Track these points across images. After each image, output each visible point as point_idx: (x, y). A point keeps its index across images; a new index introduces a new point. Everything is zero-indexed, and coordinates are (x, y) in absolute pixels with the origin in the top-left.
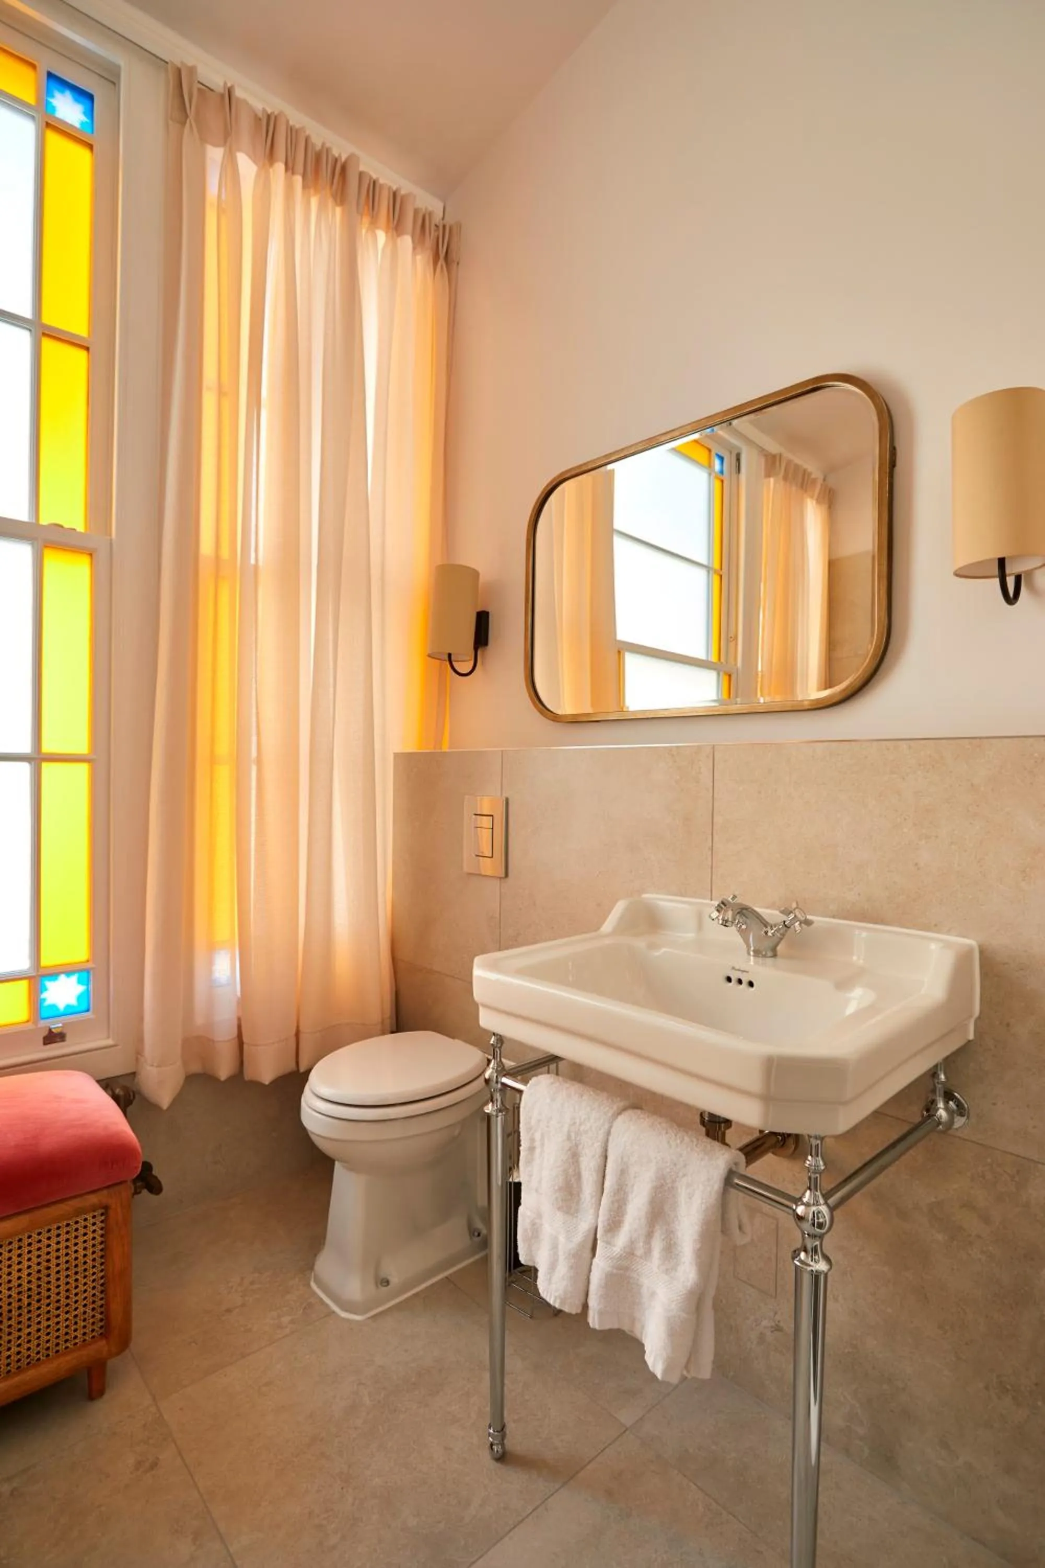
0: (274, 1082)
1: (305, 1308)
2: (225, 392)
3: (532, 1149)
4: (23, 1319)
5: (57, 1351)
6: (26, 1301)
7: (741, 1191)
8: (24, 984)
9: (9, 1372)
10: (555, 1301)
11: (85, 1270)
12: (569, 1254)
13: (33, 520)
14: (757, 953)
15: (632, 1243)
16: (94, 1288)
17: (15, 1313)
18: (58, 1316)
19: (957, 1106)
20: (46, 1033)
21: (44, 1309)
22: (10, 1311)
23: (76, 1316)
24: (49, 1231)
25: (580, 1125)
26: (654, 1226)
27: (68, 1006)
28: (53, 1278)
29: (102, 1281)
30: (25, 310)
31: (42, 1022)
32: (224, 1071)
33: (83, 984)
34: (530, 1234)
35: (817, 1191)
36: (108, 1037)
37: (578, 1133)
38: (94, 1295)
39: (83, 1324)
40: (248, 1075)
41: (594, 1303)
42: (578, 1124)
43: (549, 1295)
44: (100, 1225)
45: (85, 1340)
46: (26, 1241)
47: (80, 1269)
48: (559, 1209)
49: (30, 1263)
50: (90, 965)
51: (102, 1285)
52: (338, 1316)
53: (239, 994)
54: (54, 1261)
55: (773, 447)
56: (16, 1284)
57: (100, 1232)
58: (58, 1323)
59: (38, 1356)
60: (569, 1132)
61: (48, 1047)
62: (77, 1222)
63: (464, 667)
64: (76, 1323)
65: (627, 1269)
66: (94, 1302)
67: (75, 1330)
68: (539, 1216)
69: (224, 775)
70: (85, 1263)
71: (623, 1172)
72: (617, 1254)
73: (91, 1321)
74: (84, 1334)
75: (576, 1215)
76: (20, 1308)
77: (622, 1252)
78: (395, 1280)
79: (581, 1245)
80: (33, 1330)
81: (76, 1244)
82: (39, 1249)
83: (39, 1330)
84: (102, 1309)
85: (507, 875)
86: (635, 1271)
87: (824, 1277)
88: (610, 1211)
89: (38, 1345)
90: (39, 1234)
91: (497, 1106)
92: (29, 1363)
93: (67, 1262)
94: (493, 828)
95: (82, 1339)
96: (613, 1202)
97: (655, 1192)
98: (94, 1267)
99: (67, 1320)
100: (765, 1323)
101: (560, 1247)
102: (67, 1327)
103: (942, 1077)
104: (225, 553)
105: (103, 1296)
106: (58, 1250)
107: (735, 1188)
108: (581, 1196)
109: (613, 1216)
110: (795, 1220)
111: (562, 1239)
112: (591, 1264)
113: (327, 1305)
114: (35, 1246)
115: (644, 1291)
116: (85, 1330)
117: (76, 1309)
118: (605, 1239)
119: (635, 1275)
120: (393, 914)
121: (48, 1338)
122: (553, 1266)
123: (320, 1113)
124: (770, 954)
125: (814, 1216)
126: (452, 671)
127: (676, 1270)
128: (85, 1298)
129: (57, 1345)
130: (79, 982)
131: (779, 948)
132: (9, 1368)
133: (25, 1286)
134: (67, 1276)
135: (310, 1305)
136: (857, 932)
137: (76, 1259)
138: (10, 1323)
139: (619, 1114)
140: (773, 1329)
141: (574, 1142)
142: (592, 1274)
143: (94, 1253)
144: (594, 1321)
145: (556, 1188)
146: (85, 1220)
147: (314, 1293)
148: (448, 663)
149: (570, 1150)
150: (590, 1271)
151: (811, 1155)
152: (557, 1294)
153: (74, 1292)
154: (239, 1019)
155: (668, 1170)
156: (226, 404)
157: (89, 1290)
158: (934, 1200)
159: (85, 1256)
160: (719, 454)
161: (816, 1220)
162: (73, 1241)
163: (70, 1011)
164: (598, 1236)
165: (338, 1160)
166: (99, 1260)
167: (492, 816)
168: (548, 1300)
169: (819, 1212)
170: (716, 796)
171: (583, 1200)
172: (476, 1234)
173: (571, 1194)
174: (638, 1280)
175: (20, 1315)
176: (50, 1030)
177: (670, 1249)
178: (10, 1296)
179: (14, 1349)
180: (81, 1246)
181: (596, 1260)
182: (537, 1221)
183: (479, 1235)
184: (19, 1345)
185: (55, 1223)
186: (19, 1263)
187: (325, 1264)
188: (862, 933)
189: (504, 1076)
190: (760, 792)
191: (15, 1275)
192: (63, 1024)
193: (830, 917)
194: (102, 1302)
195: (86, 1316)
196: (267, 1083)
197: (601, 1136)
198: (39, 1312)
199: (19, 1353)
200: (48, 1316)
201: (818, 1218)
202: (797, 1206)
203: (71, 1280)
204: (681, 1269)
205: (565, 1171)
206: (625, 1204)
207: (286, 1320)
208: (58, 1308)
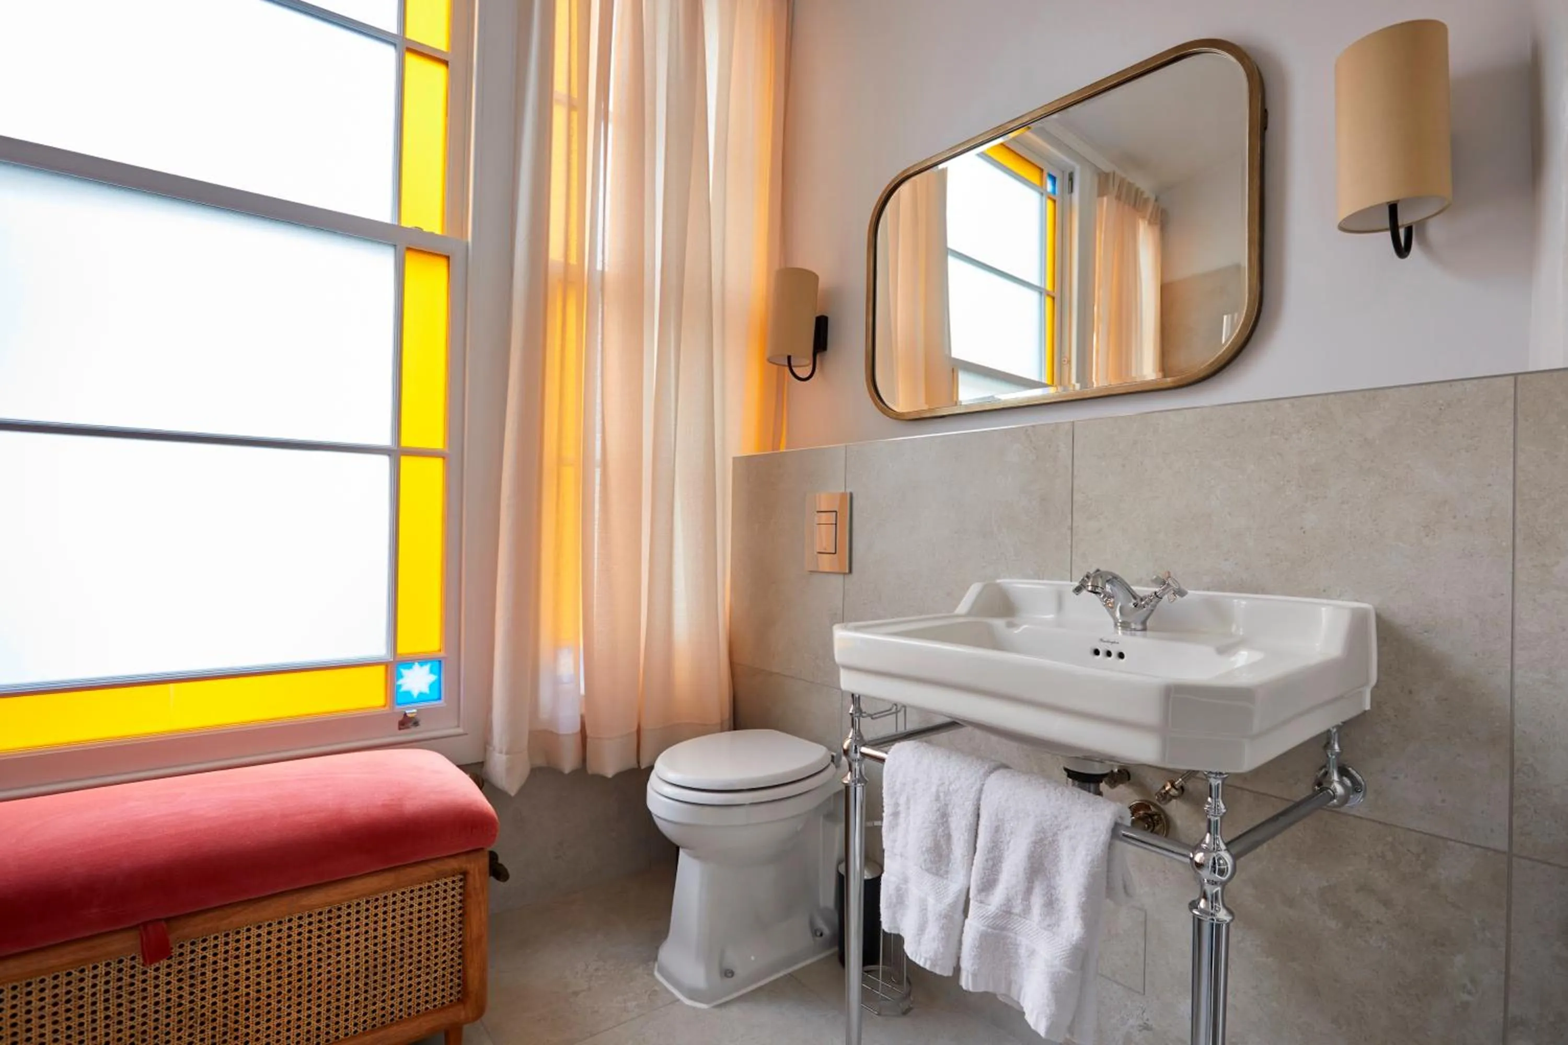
0: (618, 776)
1: (649, 995)
2: (576, 105)
3: (896, 814)
4: (388, 975)
5: (418, 1011)
6: (390, 958)
7: (1129, 843)
8: (381, 669)
9: (374, 1026)
10: (925, 963)
11: (445, 934)
12: (940, 915)
13: (395, 221)
14: (1125, 626)
15: (1008, 901)
16: (452, 952)
17: (380, 969)
18: (419, 976)
19: (1352, 782)
20: (401, 718)
21: (407, 968)
22: (376, 966)
23: (436, 978)
24: (412, 891)
25: (950, 784)
26: (1033, 882)
27: (421, 694)
28: (415, 938)
29: (460, 946)
30: (391, 27)
31: (398, 707)
32: (568, 764)
33: (434, 674)
34: (894, 900)
35: (1217, 834)
36: (458, 726)
37: (947, 793)
38: (452, 959)
39: (442, 987)
40: (592, 768)
41: (967, 964)
42: (947, 783)
43: (918, 957)
44: (458, 890)
45: (443, 1003)
46: (391, 900)
47: (440, 932)
48: (928, 870)
49: (394, 921)
50: (442, 654)
51: (460, 950)
52: (682, 1004)
53: (582, 691)
54: (416, 922)
55: (1106, 167)
56: (382, 941)
57: (459, 898)
58: (419, 983)
59: (401, 1014)
60: (938, 792)
61: (402, 731)
62: (437, 886)
63: (803, 372)
64: (435, 985)
65: (1003, 928)
66: (452, 966)
67: (435, 992)
68: (906, 880)
69: (569, 474)
70: (445, 927)
71: (997, 830)
72: (992, 913)
73: (450, 985)
74: (443, 997)
75: (945, 876)
76: (384, 964)
77: (997, 911)
78: (740, 972)
79: (953, 906)
80: (396, 987)
81: (436, 907)
82: (403, 908)
83: (401, 988)
84: (460, 975)
85: (850, 571)
86: (1013, 930)
87: (1226, 928)
88: (984, 869)
89: (401, 1003)
90: (403, 893)
91: (855, 776)
92: (392, 1020)
93: (428, 924)
94: (836, 524)
95: (441, 1002)
96: (987, 860)
97: (1034, 847)
98: (453, 931)
99: (427, 981)
100: (1131, 1022)
101: (930, 908)
102: (427, 988)
103: (1336, 747)
104: (573, 260)
105: (460, 961)
106: (420, 911)
107: (1121, 840)
108: (952, 857)
109: (987, 874)
110: (1194, 869)
111: (931, 901)
112: (963, 926)
113: (672, 994)
114: (399, 905)
115: (1023, 951)
116: (443, 994)
117: (436, 971)
118: (979, 899)
119: (1012, 935)
120: (730, 618)
121: (410, 997)
122: (922, 929)
123: (666, 797)
124: (1139, 627)
125: (1214, 863)
126: (790, 374)
127: (1059, 926)
128: (444, 962)
129: (418, 1005)
130: (431, 672)
131: (1148, 623)
132: (374, 1022)
133: (390, 944)
134: (428, 938)
135: (655, 992)
136: (1236, 601)
137: (437, 921)
138: (375, 978)
139: (991, 772)
140: (1141, 1028)
141: (943, 803)
142: (964, 935)
143: (453, 917)
144: (966, 982)
145: (924, 849)
146: (446, 884)
147: (658, 982)
148: (787, 369)
149: (939, 810)
150: (962, 932)
151: (1211, 796)
152: (928, 956)
153: (434, 954)
154: (582, 717)
155: (1048, 823)
156: (575, 115)
157: (448, 953)
158: (1326, 884)
159: (445, 919)
160: (1051, 173)
161: (1217, 867)
162: (434, 904)
163: (422, 697)
164: (971, 895)
165: (682, 848)
166: (457, 926)
167: (836, 512)
168: (917, 962)
169: (1220, 859)
170: (1075, 473)
171: (953, 861)
172: (818, 934)
173: (940, 856)
174: (1016, 939)
175: (384, 971)
176: (405, 714)
177: (1051, 904)
178: (376, 952)
179: (380, 1005)
180: (440, 910)
181: (967, 921)
182: (903, 886)
183: (821, 935)
184: (383, 1001)
185: (417, 884)
186: (385, 920)
187: (669, 954)
188: (1240, 602)
189: (864, 745)
190: (1124, 466)
191: (381, 931)
192: (418, 710)
193: (1204, 590)
194: (460, 967)
195: (445, 979)
196: (610, 775)
197: (972, 795)
198: (402, 970)
199: (383, 1008)
200: (410, 975)
201: (1219, 865)
202: (1194, 854)
203: (432, 942)
204: (1064, 924)
205: (934, 833)
206: (1001, 862)
207: (631, 1004)
208: (419, 969)
